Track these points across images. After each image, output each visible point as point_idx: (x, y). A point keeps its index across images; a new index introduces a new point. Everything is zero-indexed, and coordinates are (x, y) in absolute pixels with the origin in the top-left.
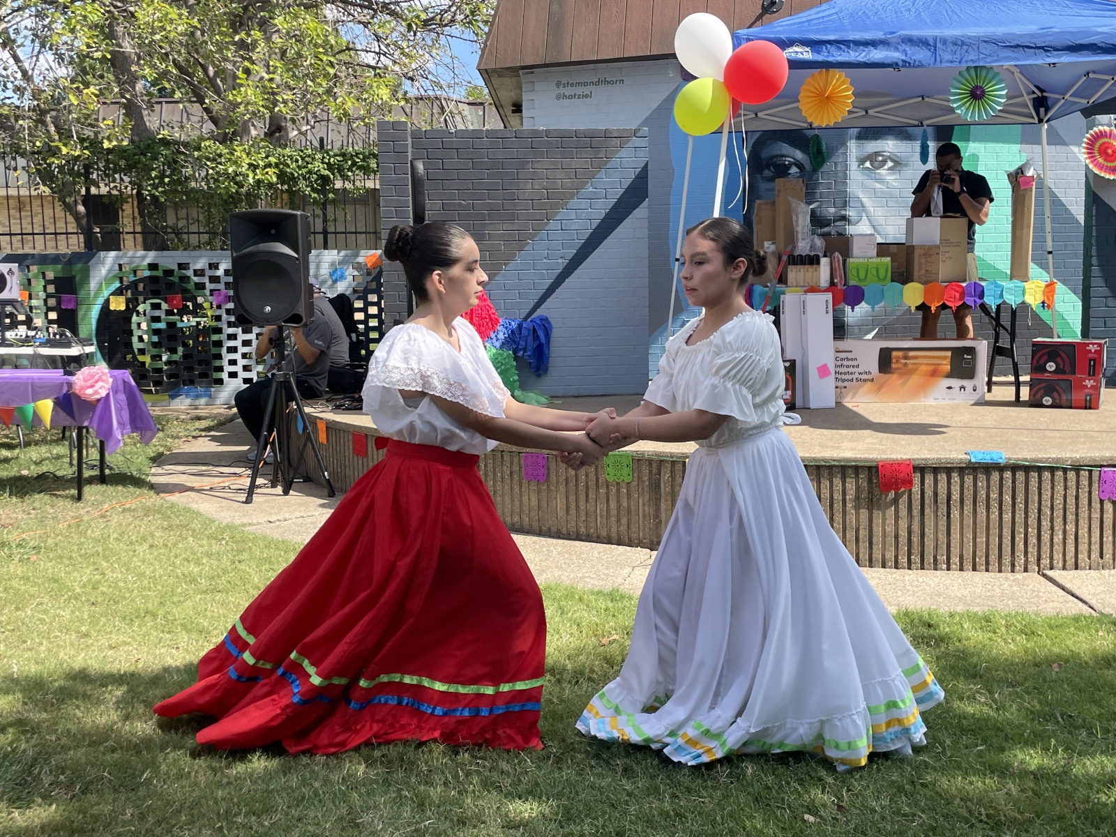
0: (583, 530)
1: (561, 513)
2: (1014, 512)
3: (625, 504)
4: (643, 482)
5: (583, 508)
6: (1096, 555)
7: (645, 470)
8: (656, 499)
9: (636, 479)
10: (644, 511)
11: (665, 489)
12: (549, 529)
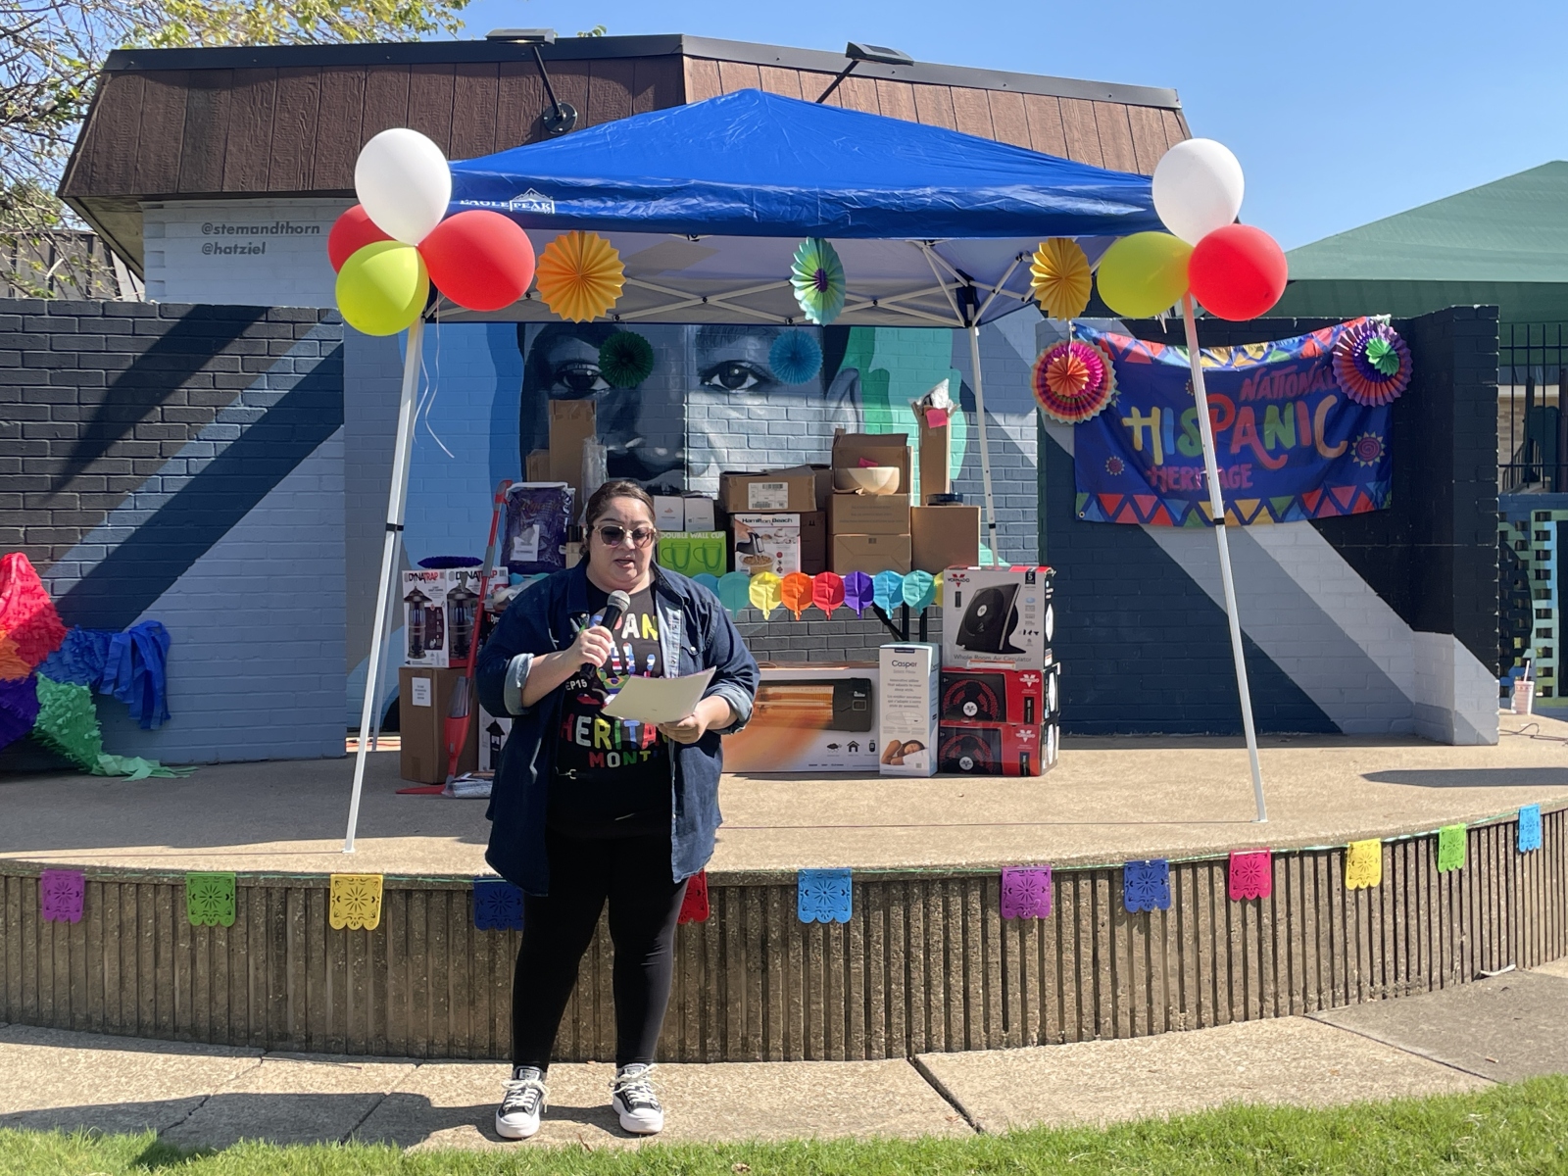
0: (148, 1018)
1: (110, 988)
2: (867, 958)
3: (224, 968)
4: (256, 927)
5: (149, 977)
6: (996, 1025)
7: (259, 906)
8: (279, 957)
9: (243, 923)
10: (256, 978)
11: (294, 938)
12: (89, 1019)
